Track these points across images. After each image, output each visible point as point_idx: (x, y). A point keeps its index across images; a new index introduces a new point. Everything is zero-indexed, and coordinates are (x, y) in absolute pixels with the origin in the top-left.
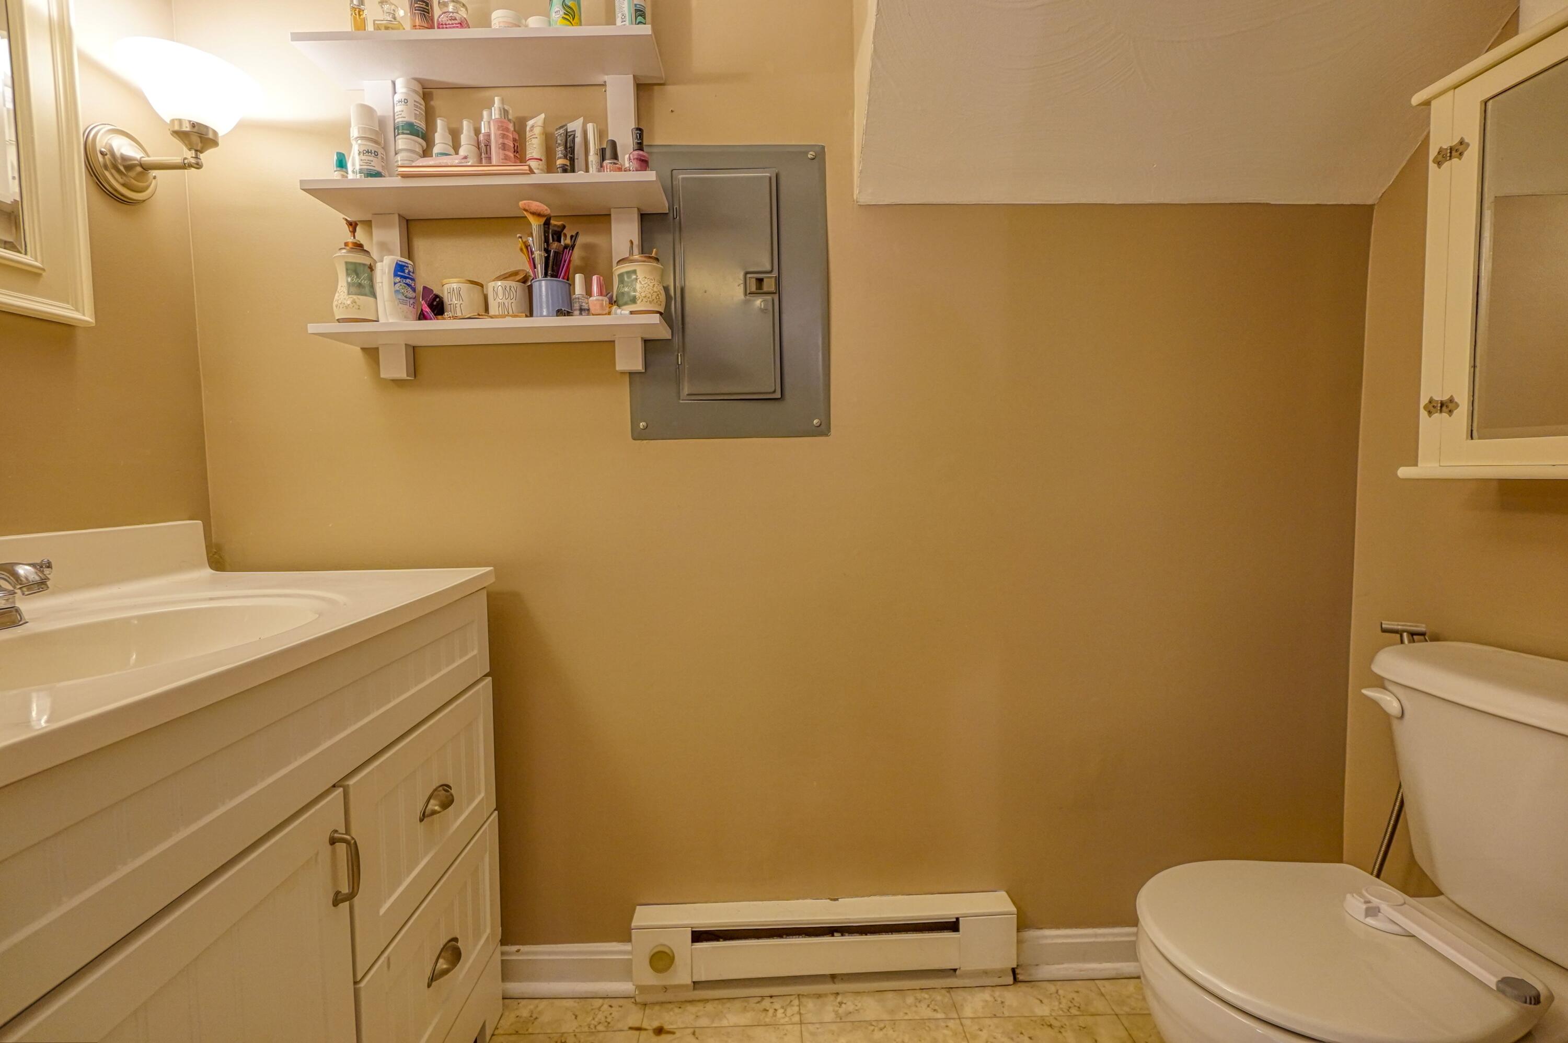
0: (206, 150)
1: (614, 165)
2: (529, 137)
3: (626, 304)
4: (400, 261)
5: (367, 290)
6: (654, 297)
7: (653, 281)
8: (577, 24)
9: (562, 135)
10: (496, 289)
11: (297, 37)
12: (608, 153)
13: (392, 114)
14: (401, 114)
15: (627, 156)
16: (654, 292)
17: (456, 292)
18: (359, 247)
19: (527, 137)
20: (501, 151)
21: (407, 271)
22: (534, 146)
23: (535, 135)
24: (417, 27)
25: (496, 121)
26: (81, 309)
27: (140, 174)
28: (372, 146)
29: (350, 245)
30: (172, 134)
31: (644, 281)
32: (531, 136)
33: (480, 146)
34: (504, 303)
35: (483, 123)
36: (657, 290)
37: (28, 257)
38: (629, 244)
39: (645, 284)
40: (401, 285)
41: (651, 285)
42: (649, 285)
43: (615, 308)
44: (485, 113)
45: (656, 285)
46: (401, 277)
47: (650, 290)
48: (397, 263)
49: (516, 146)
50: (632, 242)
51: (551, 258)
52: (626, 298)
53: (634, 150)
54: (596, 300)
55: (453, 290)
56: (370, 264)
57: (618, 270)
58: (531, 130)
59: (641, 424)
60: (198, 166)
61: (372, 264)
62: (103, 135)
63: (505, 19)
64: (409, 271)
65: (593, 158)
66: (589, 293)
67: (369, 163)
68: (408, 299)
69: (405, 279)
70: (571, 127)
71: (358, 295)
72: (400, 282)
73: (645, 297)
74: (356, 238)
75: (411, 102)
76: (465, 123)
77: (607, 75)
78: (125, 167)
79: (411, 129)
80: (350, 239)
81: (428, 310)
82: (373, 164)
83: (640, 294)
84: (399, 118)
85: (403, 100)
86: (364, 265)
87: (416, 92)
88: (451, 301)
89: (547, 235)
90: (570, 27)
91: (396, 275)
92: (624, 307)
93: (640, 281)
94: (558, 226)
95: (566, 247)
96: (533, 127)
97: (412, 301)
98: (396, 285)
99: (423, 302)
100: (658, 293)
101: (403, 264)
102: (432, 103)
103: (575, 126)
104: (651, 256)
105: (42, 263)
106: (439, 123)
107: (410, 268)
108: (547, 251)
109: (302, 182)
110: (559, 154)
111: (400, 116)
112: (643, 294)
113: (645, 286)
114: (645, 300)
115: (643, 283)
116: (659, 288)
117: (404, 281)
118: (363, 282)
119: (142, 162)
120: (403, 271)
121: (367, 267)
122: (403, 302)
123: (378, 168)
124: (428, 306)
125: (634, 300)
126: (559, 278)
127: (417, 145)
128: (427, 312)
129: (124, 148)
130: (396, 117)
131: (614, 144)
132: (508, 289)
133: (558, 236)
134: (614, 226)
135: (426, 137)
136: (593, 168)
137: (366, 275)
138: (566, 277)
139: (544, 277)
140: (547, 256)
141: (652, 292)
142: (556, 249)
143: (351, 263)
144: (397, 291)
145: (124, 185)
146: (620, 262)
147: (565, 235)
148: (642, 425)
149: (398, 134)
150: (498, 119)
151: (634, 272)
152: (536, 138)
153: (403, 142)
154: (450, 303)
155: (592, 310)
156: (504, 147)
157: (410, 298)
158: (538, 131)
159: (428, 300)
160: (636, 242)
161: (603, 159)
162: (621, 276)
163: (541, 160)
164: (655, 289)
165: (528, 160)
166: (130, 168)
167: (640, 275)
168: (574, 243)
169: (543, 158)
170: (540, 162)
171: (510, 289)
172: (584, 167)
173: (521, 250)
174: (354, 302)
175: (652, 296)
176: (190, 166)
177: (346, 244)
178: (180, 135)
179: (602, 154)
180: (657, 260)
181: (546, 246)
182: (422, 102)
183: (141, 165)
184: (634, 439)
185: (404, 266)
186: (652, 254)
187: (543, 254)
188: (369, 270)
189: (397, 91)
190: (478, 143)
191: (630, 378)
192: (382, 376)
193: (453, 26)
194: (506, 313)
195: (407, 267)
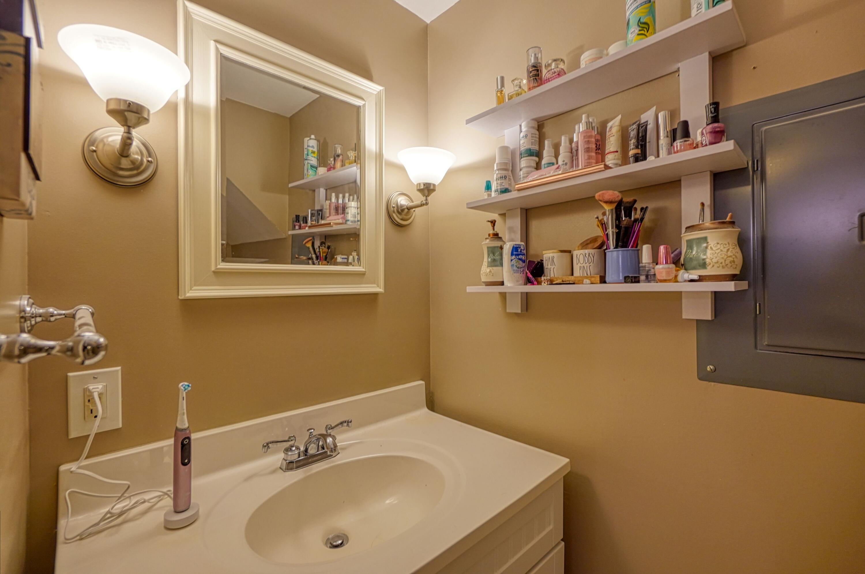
0: (430, 194)
1: (685, 143)
2: (608, 136)
3: (694, 268)
4: (515, 245)
5: (498, 263)
6: (727, 262)
7: (728, 245)
8: (651, 34)
9: (635, 130)
10: (578, 256)
11: (468, 121)
12: (679, 133)
13: (519, 146)
14: (523, 145)
15: (700, 131)
16: (728, 257)
17: (551, 260)
18: (496, 236)
19: (607, 136)
20: (586, 154)
21: (519, 250)
22: (612, 143)
23: (613, 133)
24: (531, 89)
25: (583, 132)
26: (379, 287)
27: (408, 212)
28: (504, 173)
29: (491, 236)
30: (417, 191)
31: (716, 246)
32: (609, 135)
33: (572, 152)
34: (584, 266)
35: (575, 135)
36: (732, 254)
37: (361, 267)
38: (700, 207)
39: (717, 250)
40: (515, 261)
41: (725, 250)
42: (722, 251)
43: (683, 272)
44: (577, 127)
45: (731, 250)
46: (516, 255)
47: (723, 255)
48: (513, 247)
49: (598, 145)
50: (703, 204)
51: (622, 233)
52: (695, 263)
53: (707, 125)
54: (663, 268)
55: (549, 258)
56: (501, 245)
57: (686, 236)
58: (610, 131)
59: (708, 367)
60: (427, 204)
61: (502, 245)
62: (395, 196)
63: (590, 58)
64: (521, 250)
65: (663, 141)
66: (656, 261)
67: (501, 184)
68: (519, 269)
69: (517, 256)
70: (644, 118)
71: (493, 266)
72: (515, 259)
73: (717, 262)
74: (495, 230)
75: (529, 136)
76: (563, 138)
77: (681, 62)
78: (402, 211)
79: (530, 153)
80: (491, 232)
81: (531, 276)
82: (503, 184)
83: (711, 260)
84: (522, 148)
85: (525, 136)
86: (497, 247)
87: (533, 128)
88: (548, 265)
89: (619, 213)
90: (644, 40)
91: (512, 254)
92: (691, 271)
93: (711, 248)
94: (630, 203)
95: (636, 220)
96: (611, 127)
97: (522, 270)
98: (512, 261)
99: (528, 271)
100: (734, 257)
101: (517, 246)
102: (544, 130)
103: (648, 117)
104: (725, 221)
105: (365, 269)
106: (546, 142)
107: (521, 248)
108: (618, 227)
109: (467, 204)
110: (632, 146)
111: (523, 146)
112: (715, 260)
113: (717, 252)
114: (716, 265)
115: (714, 249)
116: (734, 251)
117: (517, 257)
118: (496, 258)
119: (408, 207)
120: (518, 251)
121: (499, 248)
122: (515, 272)
123: (507, 186)
124: (531, 274)
125: (704, 265)
126: (628, 248)
127: (532, 161)
128: (530, 278)
129: (403, 201)
130: (521, 148)
131: (685, 124)
132: (587, 255)
133: (629, 209)
134: (684, 192)
135: (539, 154)
136: (663, 152)
137: (498, 253)
138: (635, 245)
139: (615, 248)
140: (618, 232)
141: (726, 257)
142: (626, 225)
143: (491, 247)
144: (512, 265)
145: (402, 219)
146: (689, 228)
147: (636, 209)
148: (710, 368)
149: (522, 158)
150: (585, 130)
151: (705, 239)
152: (614, 136)
153: (524, 163)
154: (547, 267)
155: (658, 277)
156: (588, 150)
157: (521, 268)
158: (615, 130)
159: (532, 269)
160: (708, 203)
161: (674, 139)
162: (688, 241)
163: (617, 152)
164: (729, 254)
165: (607, 154)
166: (403, 210)
167: (712, 242)
168: (643, 216)
169: (619, 150)
170: (616, 154)
171: (589, 255)
172: (655, 152)
173: (598, 226)
174: (490, 271)
175: (725, 261)
176: (424, 205)
177: (489, 235)
178: (420, 190)
179: (673, 136)
180: (732, 223)
181: (617, 223)
182: (537, 133)
183: (407, 208)
184: (700, 379)
185: (518, 247)
186: (726, 219)
187: (614, 231)
188: (500, 249)
189: (522, 131)
190: (572, 149)
191: (697, 324)
192: (508, 311)
193: (554, 78)
194: (585, 275)
195: (520, 247)
